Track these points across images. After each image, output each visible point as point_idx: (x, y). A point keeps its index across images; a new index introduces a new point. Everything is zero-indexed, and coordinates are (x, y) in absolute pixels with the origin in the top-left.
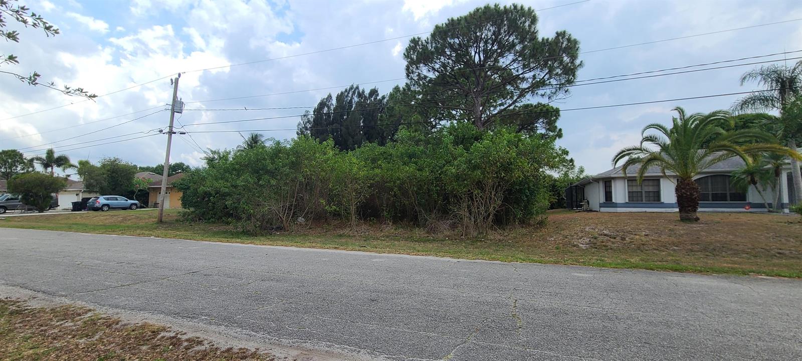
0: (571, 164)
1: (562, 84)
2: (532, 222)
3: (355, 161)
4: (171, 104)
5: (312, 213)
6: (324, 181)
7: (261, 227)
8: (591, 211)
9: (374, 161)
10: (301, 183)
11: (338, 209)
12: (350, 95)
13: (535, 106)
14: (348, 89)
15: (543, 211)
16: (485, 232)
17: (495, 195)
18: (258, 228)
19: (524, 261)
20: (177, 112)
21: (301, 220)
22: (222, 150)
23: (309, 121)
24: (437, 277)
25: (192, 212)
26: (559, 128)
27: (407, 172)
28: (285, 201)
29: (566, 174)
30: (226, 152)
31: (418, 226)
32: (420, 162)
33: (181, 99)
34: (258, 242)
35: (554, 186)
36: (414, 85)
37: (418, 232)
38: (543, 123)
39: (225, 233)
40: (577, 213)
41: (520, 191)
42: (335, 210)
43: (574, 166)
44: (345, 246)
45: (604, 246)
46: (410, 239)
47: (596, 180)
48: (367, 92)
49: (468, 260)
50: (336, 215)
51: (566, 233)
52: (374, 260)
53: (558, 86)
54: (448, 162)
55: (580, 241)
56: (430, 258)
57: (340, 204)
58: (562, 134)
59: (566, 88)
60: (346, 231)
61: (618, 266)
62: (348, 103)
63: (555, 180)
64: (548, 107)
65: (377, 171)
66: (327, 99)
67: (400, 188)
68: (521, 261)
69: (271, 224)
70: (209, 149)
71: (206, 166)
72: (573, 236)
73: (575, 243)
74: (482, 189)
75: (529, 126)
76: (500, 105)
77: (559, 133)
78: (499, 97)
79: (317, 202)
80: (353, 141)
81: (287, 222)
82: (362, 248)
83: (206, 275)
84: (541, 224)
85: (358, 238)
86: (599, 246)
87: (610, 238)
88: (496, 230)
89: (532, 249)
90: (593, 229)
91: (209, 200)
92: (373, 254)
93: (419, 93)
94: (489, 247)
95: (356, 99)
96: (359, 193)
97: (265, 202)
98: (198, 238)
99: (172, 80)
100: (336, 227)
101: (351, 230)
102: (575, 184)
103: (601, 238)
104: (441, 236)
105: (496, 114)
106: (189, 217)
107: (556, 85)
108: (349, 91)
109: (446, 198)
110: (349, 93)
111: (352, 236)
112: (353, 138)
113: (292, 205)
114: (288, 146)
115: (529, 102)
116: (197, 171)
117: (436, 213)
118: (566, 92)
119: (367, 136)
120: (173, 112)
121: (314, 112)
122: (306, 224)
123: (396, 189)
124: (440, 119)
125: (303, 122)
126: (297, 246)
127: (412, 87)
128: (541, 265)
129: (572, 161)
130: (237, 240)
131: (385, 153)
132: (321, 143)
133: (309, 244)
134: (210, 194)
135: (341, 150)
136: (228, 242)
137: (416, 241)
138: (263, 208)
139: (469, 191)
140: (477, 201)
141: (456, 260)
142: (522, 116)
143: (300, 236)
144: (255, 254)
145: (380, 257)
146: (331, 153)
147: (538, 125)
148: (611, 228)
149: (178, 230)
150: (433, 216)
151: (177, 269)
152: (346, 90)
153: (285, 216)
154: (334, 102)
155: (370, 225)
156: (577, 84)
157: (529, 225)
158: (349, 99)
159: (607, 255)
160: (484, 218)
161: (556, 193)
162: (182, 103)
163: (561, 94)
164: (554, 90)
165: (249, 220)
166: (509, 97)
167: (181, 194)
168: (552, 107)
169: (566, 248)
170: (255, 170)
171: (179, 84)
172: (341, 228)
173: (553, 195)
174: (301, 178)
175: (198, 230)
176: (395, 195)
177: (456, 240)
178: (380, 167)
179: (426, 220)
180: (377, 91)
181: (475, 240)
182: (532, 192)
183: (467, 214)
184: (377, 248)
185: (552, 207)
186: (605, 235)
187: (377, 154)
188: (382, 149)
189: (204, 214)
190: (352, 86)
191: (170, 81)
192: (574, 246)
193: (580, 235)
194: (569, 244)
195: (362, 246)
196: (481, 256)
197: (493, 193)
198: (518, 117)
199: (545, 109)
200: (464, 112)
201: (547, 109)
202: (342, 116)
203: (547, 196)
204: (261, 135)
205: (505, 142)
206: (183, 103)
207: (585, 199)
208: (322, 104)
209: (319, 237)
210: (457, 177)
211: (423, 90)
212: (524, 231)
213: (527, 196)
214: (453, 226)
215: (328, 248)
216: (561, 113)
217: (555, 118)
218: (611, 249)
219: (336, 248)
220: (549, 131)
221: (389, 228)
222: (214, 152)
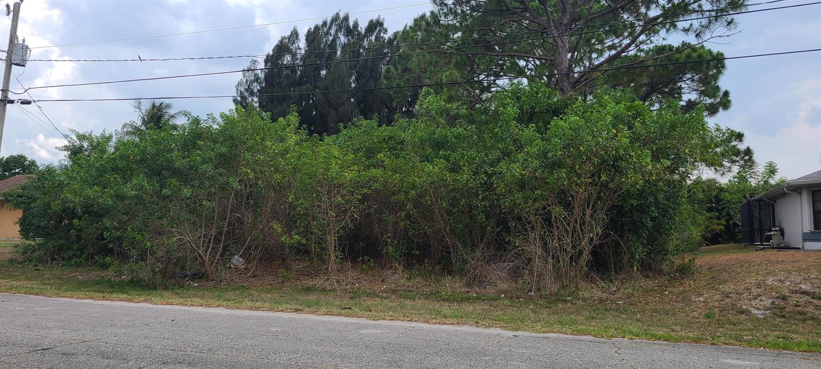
0: (747, 158)
1: (722, 10)
2: (665, 267)
3: (336, 153)
4: (6, 49)
5: (257, 247)
6: (280, 189)
7: (164, 273)
8: (788, 248)
9: (371, 153)
10: (238, 194)
11: (304, 241)
12: (332, 32)
13: (677, 49)
14: (329, 21)
15: (694, 248)
16: (573, 285)
17: (592, 216)
18: (158, 276)
19: (637, 336)
20: (16, 64)
21: (237, 260)
22: (97, 133)
23: (257, 79)
24: (471, 360)
25: (39, 245)
26: (723, 89)
27: (429, 174)
28: (209, 226)
29: (742, 178)
30: (103, 136)
31: (450, 273)
32: (454, 156)
33: (24, 41)
34: (157, 299)
35: (718, 199)
36: (446, 15)
37: (450, 285)
38: (693, 81)
39: (98, 284)
40: (757, 253)
41: (640, 209)
42: (299, 243)
43: (753, 162)
44: (313, 307)
45: (801, 313)
46: (435, 296)
47: (796, 189)
48: (363, 26)
49: (533, 334)
50: (302, 251)
51: (729, 287)
52: (364, 332)
53: (714, 14)
54: (506, 154)
55: (753, 303)
56: (466, 328)
57: (307, 232)
58: (729, 101)
59: (729, 18)
60: (319, 282)
61: (814, 349)
62: (329, 45)
63: (721, 190)
64: (701, 51)
65: (377, 172)
66: (289, 38)
67: (417, 204)
68: (630, 337)
69: (183, 268)
70: (73, 131)
71: (67, 162)
72: (741, 294)
73: (744, 307)
74: (568, 206)
75: (666, 86)
76: (611, 48)
77: (725, 100)
78: (607, 33)
79: (266, 229)
80: (338, 117)
81: (211, 265)
82: (344, 311)
83: (65, 354)
84: (684, 271)
85: (339, 293)
86: (789, 312)
87: (813, 298)
88: (593, 281)
89: (659, 316)
90: (780, 281)
91: (71, 224)
92: (363, 321)
93: (455, 29)
94: (578, 312)
95: (343, 39)
96: (341, 211)
97: (172, 227)
98: (50, 292)
99: (8, 6)
100: (301, 274)
101: (328, 279)
102: (756, 197)
103: (795, 298)
104: (491, 291)
105: (601, 64)
106: (35, 255)
107: (709, 11)
108: (331, 24)
109: (502, 222)
110: (330, 28)
111: (330, 291)
112: (337, 110)
113: (220, 233)
114: (215, 126)
115: (665, 43)
116: (50, 170)
117: (483, 248)
118: (729, 23)
119: (362, 106)
120: (10, 63)
121: (266, 61)
122: (247, 268)
123: (409, 206)
124: (497, 76)
125: (247, 81)
126: (228, 307)
127: (443, 18)
128: (666, 345)
129: (748, 152)
130: (121, 296)
131: (390, 138)
132: (274, 119)
133: (249, 304)
134: (73, 214)
135: (310, 134)
136: (104, 298)
137: (444, 300)
138: (169, 238)
139: (545, 208)
140: (558, 228)
141: (510, 334)
142: (652, 69)
143: (235, 290)
144: (153, 320)
145: (375, 327)
146: (292, 139)
147: (683, 85)
148: (816, 281)
149: (13, 277)
150: (478, 254)
151: (14, 345)
152: (325, 23)
153: (209, 252)
154: (302, 43)
155: (363, 270)
156: (750, 8)
157: (661, 272)
158: (331, 38)
159: (801, 330)
160: (571, 258)
161: (724, 213)
162: (25, 48)
163: (719, 28)
164: (705, 22)
165: (143, 260)
166: (626, 34)
167: (19, 214)
168: (709, 50)
169: (725, 316)
170: (153, 170)
171: (20, 15)
172: (309, 275)
173: (718, 218)
174: (236, 185)
175: (49, 279)
176: (408, 217)
177: (518, 298)
178: (380, 165)
179: (465, 262)
180: (381, 24)
181: (554, 299)
182: (664, 212)
183: (539, 252)
184: (370, 311)
185: (714, 239)
186: (804, 293)
187: (375, 140)
188: (386, 131)
189: (61, 249)
190: (337, 14)
191: (5, 9)
192: (742, 312)
193: (755, 291)
194: (732, 309)
195: (345, 308)
196: (557, 327)
197: (589, 212)
198: (644, 71)
199: (695, 55)
200: (541, 63)
201: (700, 56)
202: (318, 69)
203: (701, 219)
204: (168, 106)
205: (609, 118)
206: (27, 47)
207: (777, 224)
208: (282, 48)
209: (268, 291)
210: (522, 184)
211: (461, 24)
212: (650, 284)
213: (653, 219)
214: (515, 274)
215: (282, 311)
216: (727, 62)
217: (715, 71)
218: (813, 319)
219: (297, 310)
220: (705, 96)
221: (398, 277)
222: (82, 137)
